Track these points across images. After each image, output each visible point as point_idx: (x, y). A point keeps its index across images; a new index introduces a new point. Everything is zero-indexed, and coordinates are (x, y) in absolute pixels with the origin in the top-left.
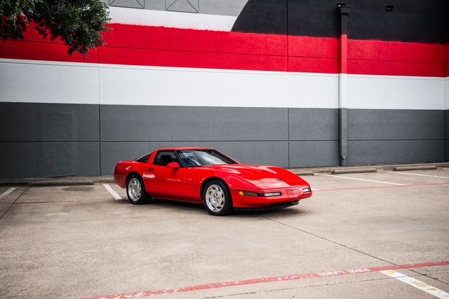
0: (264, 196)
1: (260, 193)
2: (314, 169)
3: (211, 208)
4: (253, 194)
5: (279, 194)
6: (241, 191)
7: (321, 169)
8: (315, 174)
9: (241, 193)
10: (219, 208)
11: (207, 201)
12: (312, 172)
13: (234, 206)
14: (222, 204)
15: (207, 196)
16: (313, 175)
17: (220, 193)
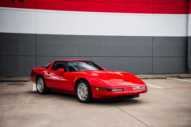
0: (111, 91)
1: (109, 89)
2: (168, 75)
3: (80, 98)
4: (105, 90)
5: (122, 90)
6: (97, 87)
7: (172, 75)
8: (167, 78)
9: (97, 89)
10: (85, 98)
11: (78, 93)
12: (165, 77)
13: (93, 97)
14: (86, 96)
15: (78, 90)
16: (166, 78)
17: (86, 88)
